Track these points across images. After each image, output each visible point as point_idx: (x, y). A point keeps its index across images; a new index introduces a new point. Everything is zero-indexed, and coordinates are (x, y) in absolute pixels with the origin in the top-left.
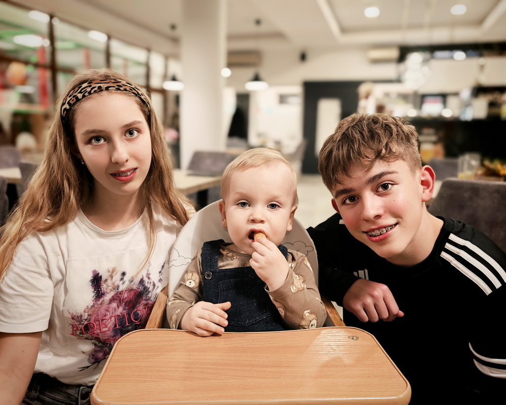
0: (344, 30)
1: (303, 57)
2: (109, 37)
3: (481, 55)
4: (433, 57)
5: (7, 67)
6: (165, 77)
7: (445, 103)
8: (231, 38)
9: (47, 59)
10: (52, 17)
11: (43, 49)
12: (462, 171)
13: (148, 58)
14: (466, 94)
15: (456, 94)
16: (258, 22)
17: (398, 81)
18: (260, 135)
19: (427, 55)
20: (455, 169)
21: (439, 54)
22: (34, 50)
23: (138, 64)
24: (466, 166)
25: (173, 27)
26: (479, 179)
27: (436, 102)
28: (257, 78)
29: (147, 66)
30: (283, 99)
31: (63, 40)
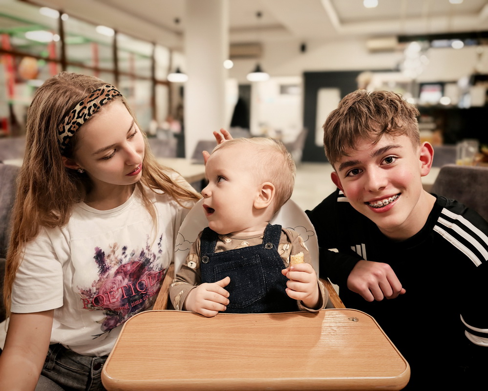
0: (343, 21)
1: (303, 48)
2: (116, 32)
3: (479, 44)
4: (431, 46)
5: (20, 62)
6: (170, 70)
7: (443, 92)
8: (233, 30)
9: (58, 54)
10: (61, 13)
11: (53, 44)
12: (460, 158)
13: (154, 52)
14: (464, 82)
15: (454, 82)
16: (259, 15)
17: (397, 70)
18: (261, 125)
19: (426, 44)
20: (453, 156)
21: (437, 43)
22: (45, 45)
23: (144, 57)
24: (464, 153)
25: (177, 21)
26: (477, 165)
27: (434, 90)
28: (258, 70)
29: (153, 59)
30: (283, 89)
31: (73, 35)
